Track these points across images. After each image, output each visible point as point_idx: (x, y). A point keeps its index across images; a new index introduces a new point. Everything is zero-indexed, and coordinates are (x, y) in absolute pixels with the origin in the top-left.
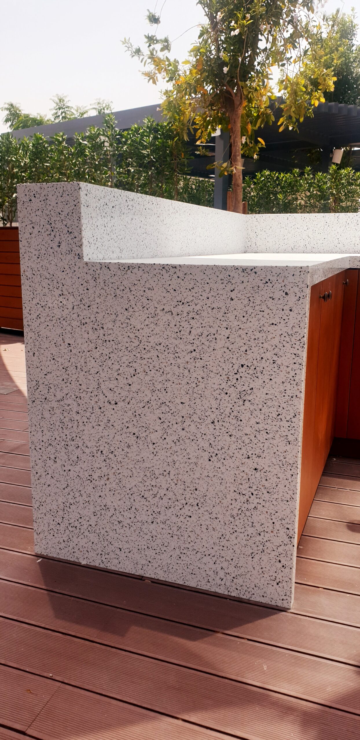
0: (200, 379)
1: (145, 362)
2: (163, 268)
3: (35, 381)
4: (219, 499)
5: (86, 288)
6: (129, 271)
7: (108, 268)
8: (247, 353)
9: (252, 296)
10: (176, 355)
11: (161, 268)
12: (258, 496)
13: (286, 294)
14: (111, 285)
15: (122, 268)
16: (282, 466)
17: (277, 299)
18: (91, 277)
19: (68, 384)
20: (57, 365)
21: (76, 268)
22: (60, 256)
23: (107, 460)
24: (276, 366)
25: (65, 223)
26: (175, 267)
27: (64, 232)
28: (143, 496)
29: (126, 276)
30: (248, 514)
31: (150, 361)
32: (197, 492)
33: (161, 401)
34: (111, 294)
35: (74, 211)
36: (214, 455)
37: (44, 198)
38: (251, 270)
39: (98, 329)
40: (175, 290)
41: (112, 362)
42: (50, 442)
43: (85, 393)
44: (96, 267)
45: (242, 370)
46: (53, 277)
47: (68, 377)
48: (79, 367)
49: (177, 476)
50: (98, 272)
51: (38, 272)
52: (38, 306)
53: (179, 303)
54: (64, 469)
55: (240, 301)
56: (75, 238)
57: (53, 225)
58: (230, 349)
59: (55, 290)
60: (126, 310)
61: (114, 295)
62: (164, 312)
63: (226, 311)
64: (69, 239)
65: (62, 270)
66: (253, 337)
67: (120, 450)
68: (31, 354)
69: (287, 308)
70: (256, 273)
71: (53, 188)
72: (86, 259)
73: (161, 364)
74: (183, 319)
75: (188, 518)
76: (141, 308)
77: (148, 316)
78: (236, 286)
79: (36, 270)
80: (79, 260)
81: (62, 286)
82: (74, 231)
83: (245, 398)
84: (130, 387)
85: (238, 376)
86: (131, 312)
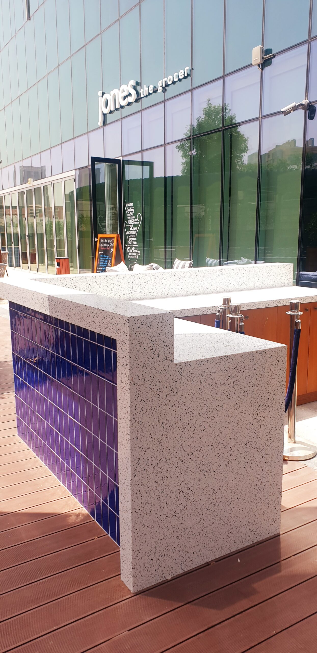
0: (240, 420)
1: (210, 419)
2: (221, 358)
3: (137, 459)
4: (249, 489)
5: (175, 381)
6: (202, 364)
7: (190, 364)
8: (262, 398)
9: (264, 365)
10: (227, 409)
11: (220, 359)
12: (266, 477)
13: (279, 361)
14: (191, 375)
15: (198, 363)
16: (277, 455)
17: (275, 365)
18: (178, 373)
19: (161, 452)
20: (154, 441)
21: (169, 369)
22: (159, 363)
23: (186, 496)
24: (274, 401)
25: (163, 340)
26: (227, 357)
27: (162, 346)
28: (208, 509)
29: (200, 368)
30: (262, 490)
31: (213, 418)
32: (237, 491)
33: (219, 442)
34: (191, 381)
35: (169, 331)
36: (246, 464)
37: (149, 325)
38: (264, 352)
39: (182, 406)
40: (227, 370)
41: (191, 426)
42: (147, 502)
43: (172, 454)
44: (182, 366)
45: (260, 408)
46: (154, 379)
47: (161, 447)
48: (169, 437)
49: (227, 487)
50: (183, 369)
51: (143, 378)
52: (142, 402)
53: (229, 378)
54: (157, 516)
55: (259, 370)
56: (169, 349)
57: (155, 342)
58: (254, 398)
59: (155, 387)
60: (199, 389)
61: (193, 381)
62: (221, 385)
63: (252, 377)
64: (165, 350)
65: (160, 372)
66: (264, 388)
67: (195, 484)
68: (135, 439)
69: (279, 369)
70: (266, 353)
71: (155, 317)
72: (176, 362)
73: (219, 418)
74: (231, 387)
75: (233, 509)
76: (208, 386)
77: (212, 389)
78: (257, 362)
79: (141, 376)
80: (171, 363)
81: (159, 383)
82: (169, 344)
83: (261, 424)
84: (201, 439)
85: (258, 412)
86: (202, 390)
